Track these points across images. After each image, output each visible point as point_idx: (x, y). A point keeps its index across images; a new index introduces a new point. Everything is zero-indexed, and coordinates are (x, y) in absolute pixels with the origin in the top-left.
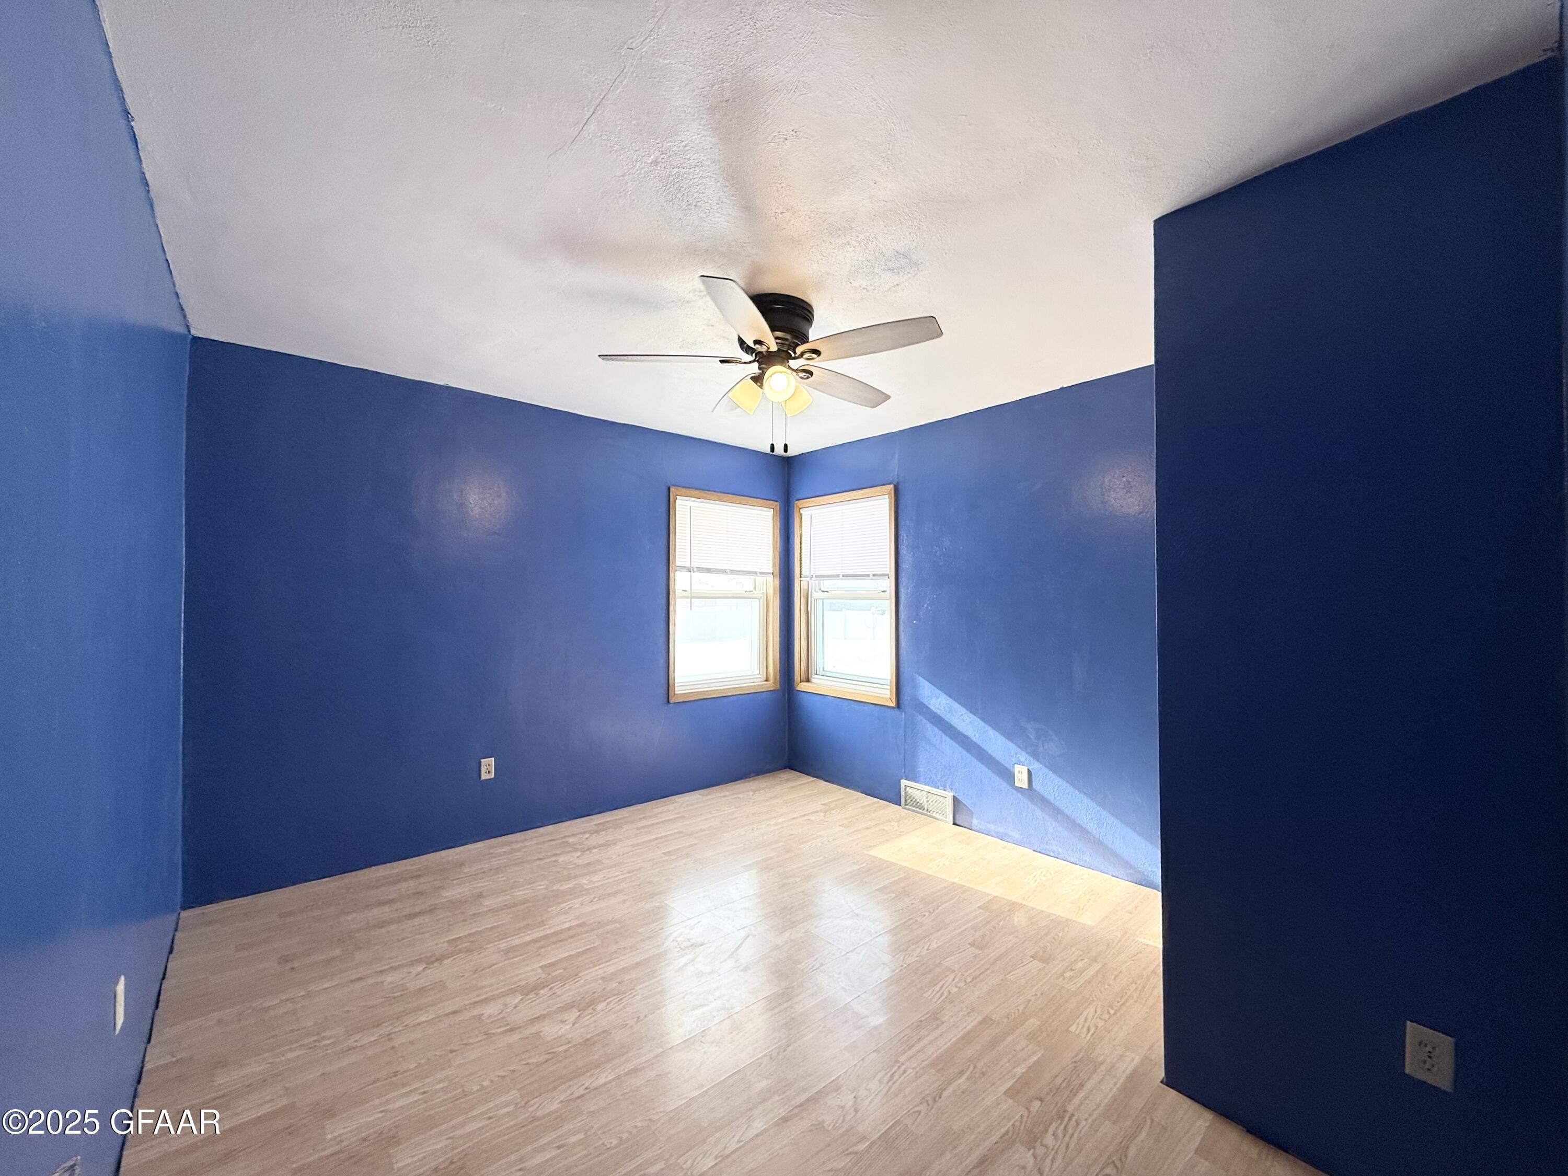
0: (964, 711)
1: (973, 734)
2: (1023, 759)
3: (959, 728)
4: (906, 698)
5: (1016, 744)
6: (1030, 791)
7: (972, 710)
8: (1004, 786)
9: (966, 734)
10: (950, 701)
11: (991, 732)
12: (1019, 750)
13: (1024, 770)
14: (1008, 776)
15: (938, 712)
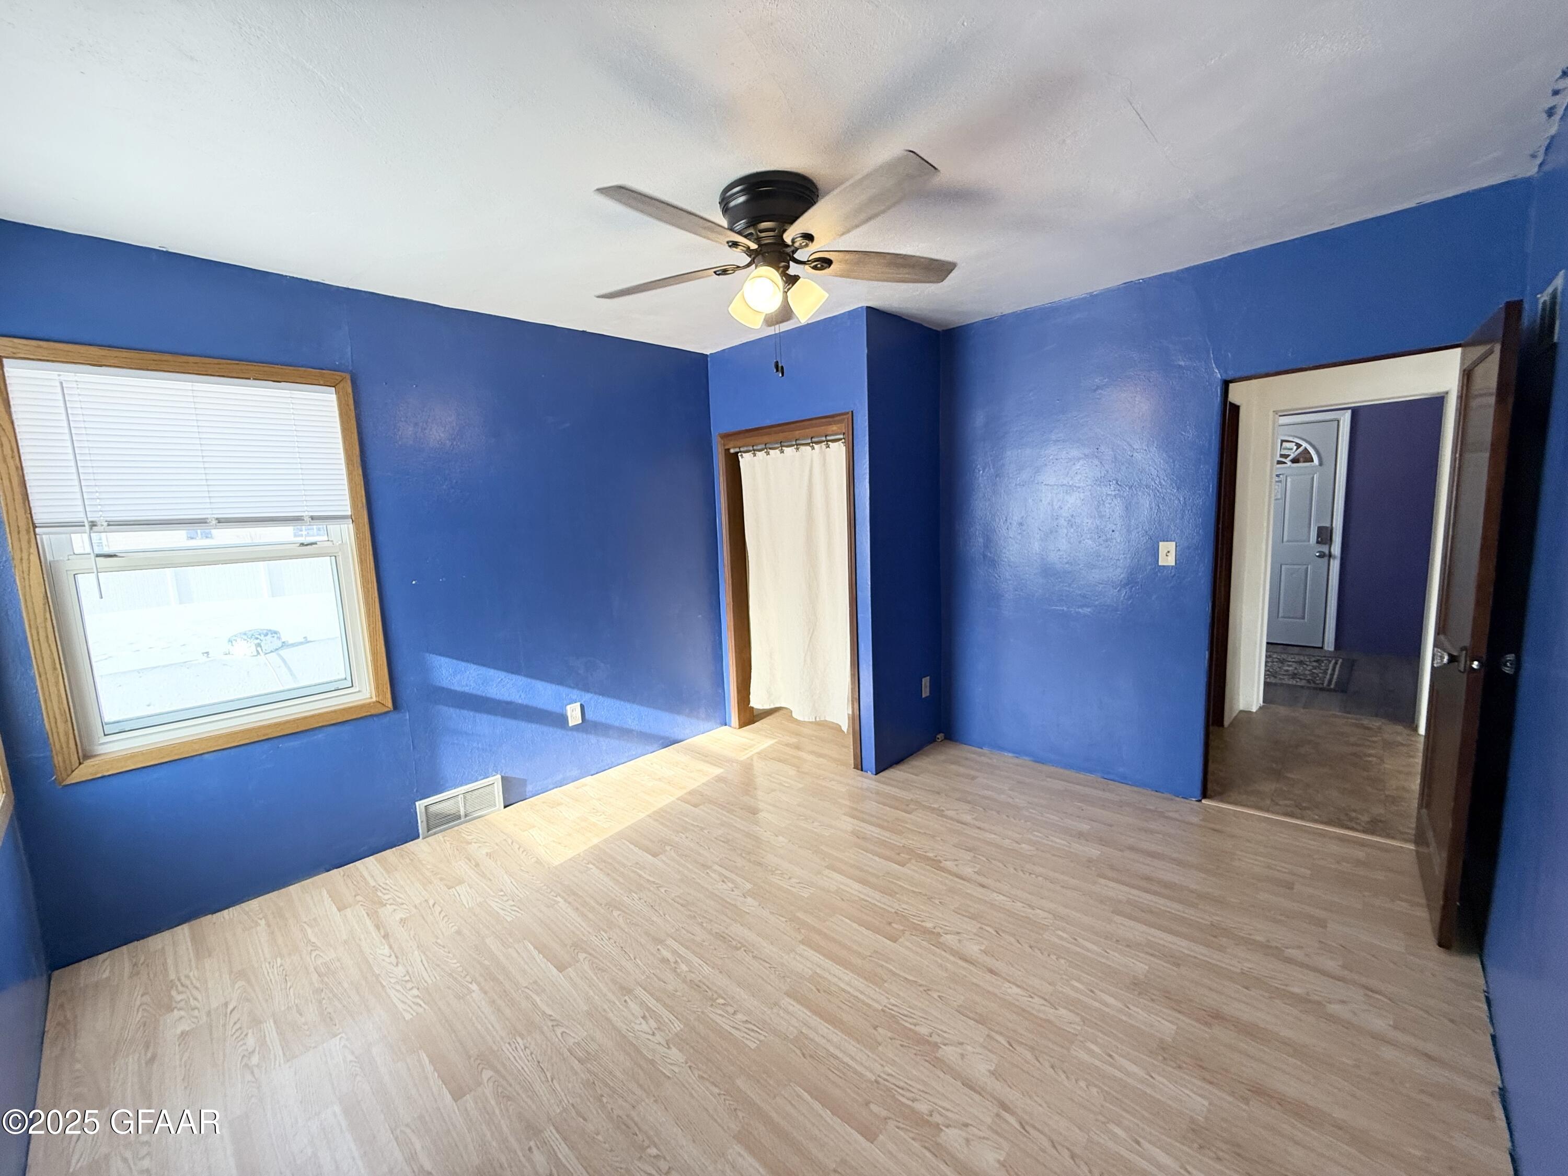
0: (502, 675)
1: (518, 697)
2: (574, 697)
3: (498, 697)
4: (408, 692)
5: (566, 686)
6: (586, 725)
7: (513, 669)
8: (559, 732)
9: (509, 699)
10: (483, 671)
11: (540, 685)
12: (570, 690)
13: (577, 706)
14: (560, 720)
15: (466, 689)
